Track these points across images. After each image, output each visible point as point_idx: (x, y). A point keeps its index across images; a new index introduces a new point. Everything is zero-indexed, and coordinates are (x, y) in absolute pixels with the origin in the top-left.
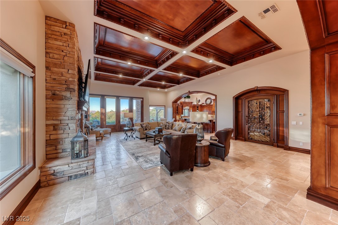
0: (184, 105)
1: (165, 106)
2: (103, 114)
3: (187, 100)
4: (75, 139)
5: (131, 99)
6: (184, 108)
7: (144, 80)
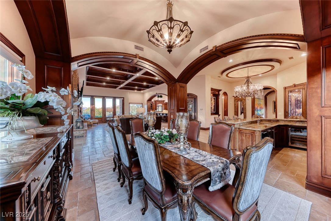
0: (157, 103)
1: (142, 104)
2: (93, 110)
3: (160, 99)
4: (78, 120)
5: (114, 98)
6: (157, 105)
7: (122, 86)
